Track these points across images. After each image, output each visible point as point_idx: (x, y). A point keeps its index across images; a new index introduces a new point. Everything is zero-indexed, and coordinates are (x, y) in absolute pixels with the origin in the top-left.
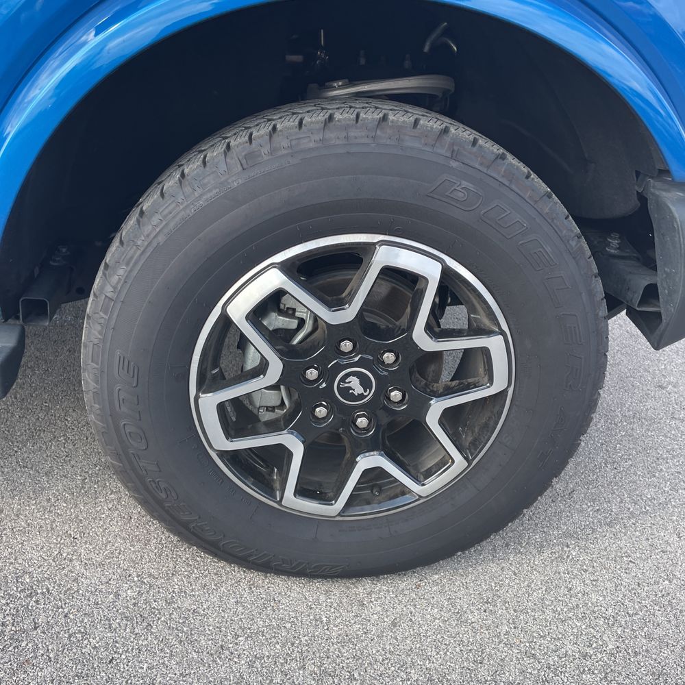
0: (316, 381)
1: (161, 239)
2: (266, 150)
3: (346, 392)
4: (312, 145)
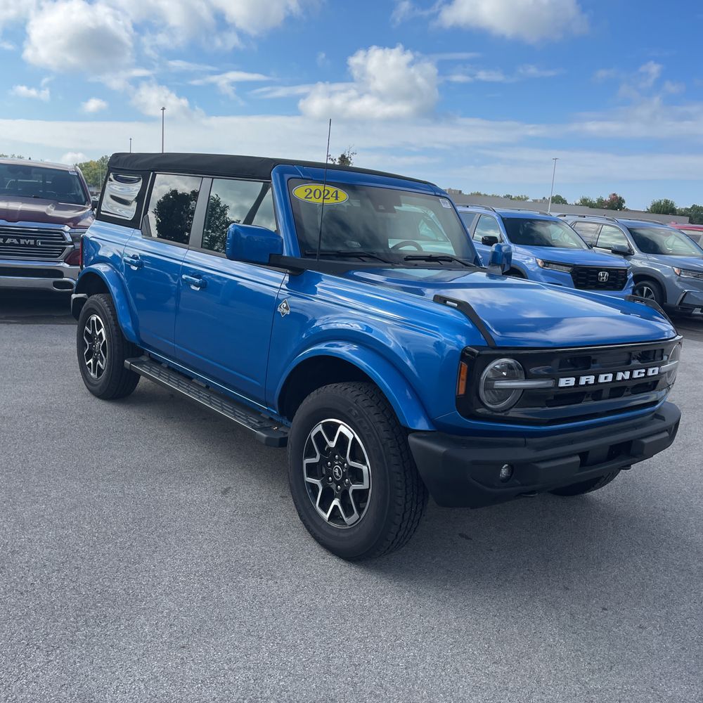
0: (330, 467)
3: (335, 473)
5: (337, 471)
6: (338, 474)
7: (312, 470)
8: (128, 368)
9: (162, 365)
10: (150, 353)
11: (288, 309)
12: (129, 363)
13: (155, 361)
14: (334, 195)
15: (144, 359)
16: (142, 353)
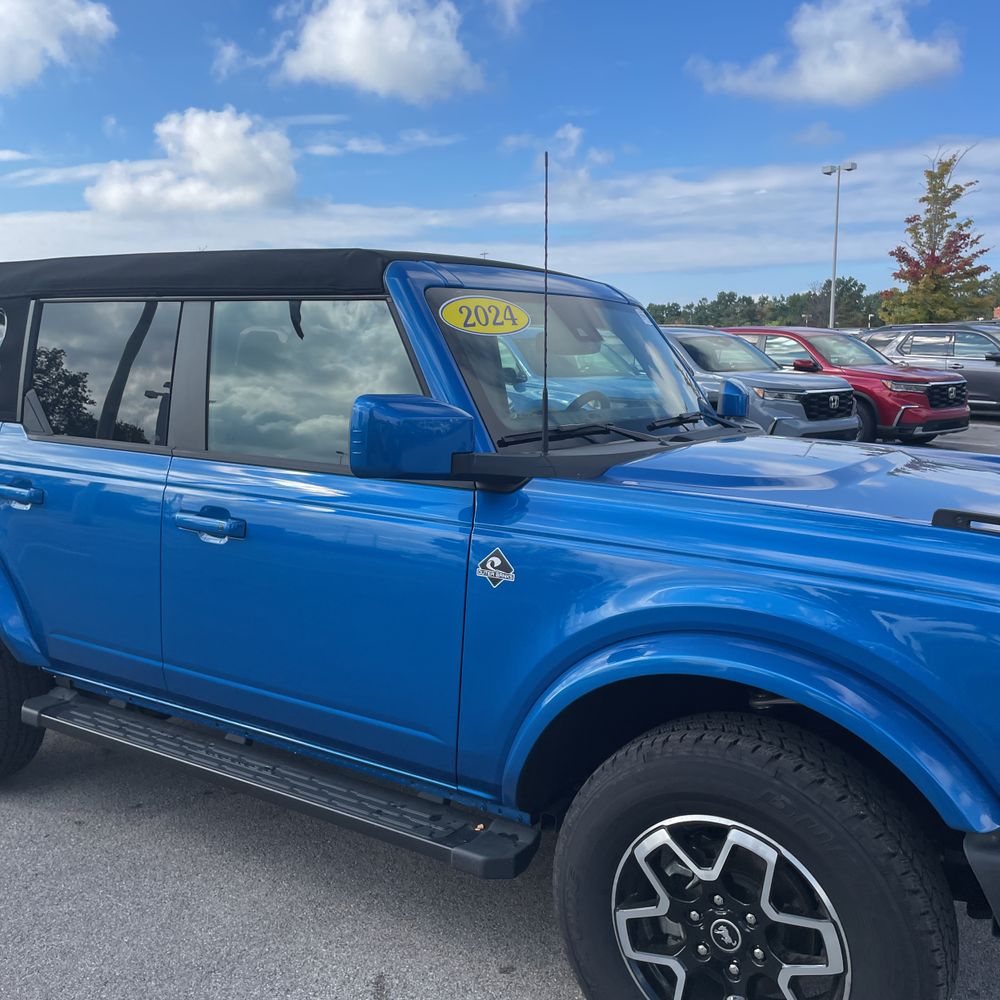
0: (697, 922)
1: (598, 796)
2: (659, 752)
3: (719, 937)
4: (684, 753)
5: (723, 931)
6: (728, 939)
7: (646, 934)
8: (34, 723)
9: (111, 702)
10: (72, 681)
11: (508, 570)
12: (36, 713)
13: (89, 697)
14: (508, 316)
15: (64, 695)
16: (51, 683)
